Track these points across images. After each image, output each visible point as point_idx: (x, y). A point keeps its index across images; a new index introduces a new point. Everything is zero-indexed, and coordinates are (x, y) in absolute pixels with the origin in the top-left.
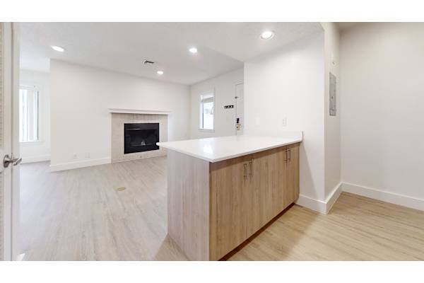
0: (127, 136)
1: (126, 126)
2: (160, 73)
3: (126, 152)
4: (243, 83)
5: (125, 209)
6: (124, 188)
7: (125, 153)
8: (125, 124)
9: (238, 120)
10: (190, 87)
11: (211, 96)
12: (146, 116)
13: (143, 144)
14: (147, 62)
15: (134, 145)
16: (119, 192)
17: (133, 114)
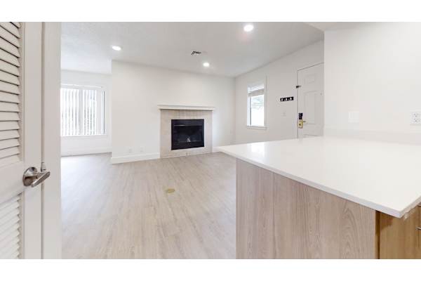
0: (174, 132)
1: (173, 122)
2: (206, 65)
3: (174, 148)
4: (323, 63)
5: (176, 220)
6: (174, 191)
7: (172, 149)
8: (172, 120)
9: (301, 116)
10: (235, 79)
11: (262, 87)
12: (192, 112)
13: (189, 140)
14: (194, 52)
15: (180, 141)
16: (169, 194)
17: (179, 110)
